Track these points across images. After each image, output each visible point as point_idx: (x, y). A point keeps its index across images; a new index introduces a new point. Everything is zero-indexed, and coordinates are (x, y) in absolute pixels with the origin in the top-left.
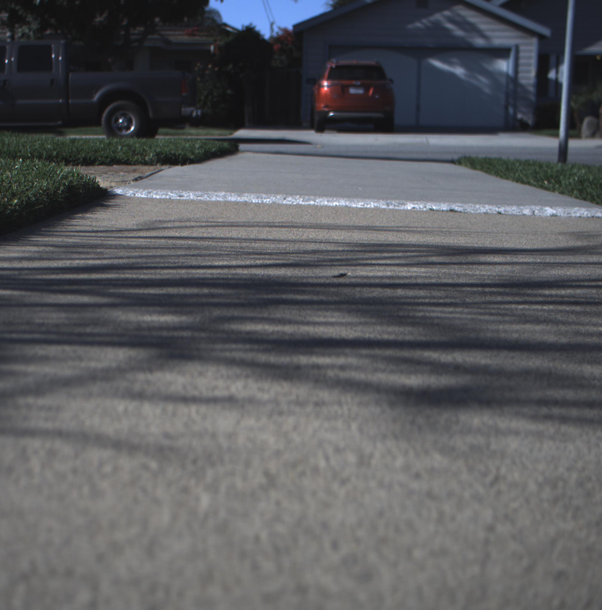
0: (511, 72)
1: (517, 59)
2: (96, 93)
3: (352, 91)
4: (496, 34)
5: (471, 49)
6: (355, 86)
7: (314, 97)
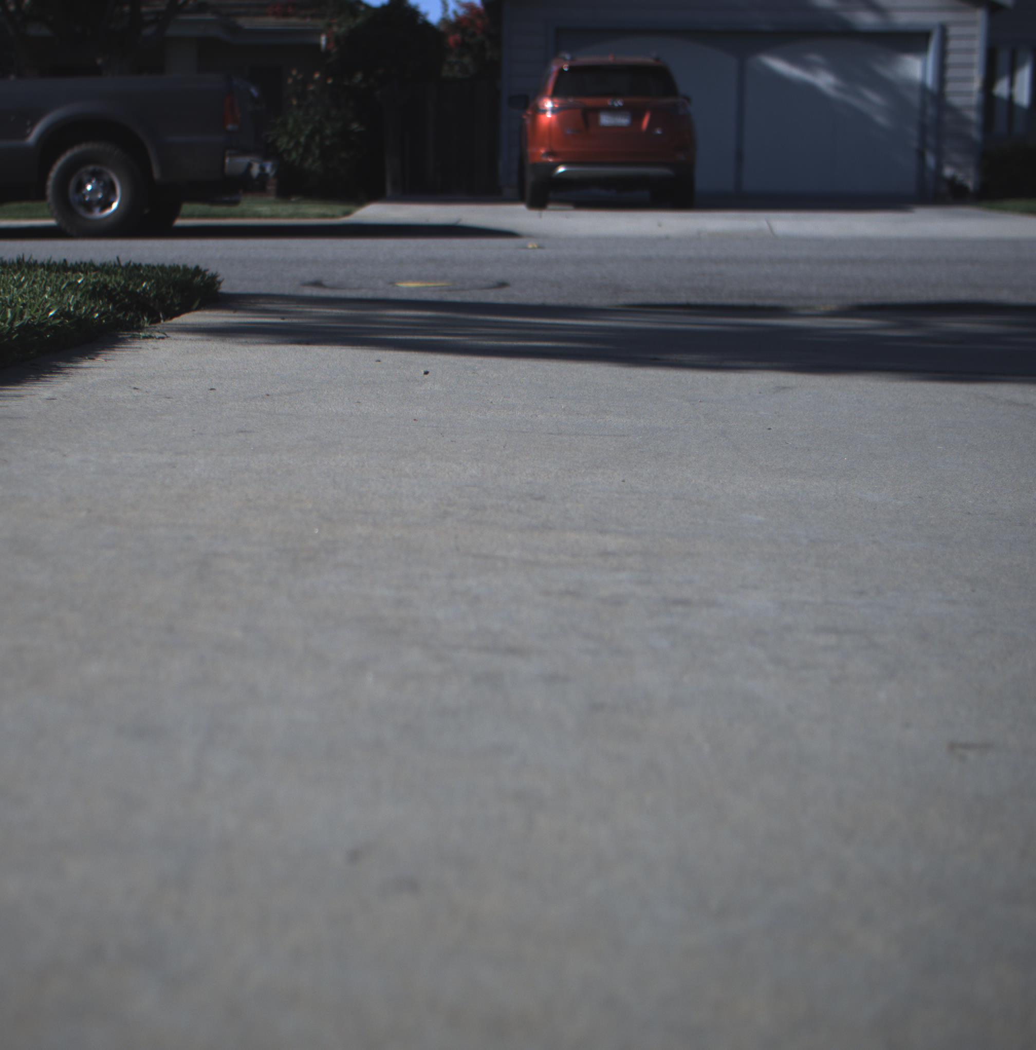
0: (930, 81)
1: (943, 54)
2: (33, 125)
3: (605, 120)
4: (900, 2)
5: (850, 33)
6: (612, 110)
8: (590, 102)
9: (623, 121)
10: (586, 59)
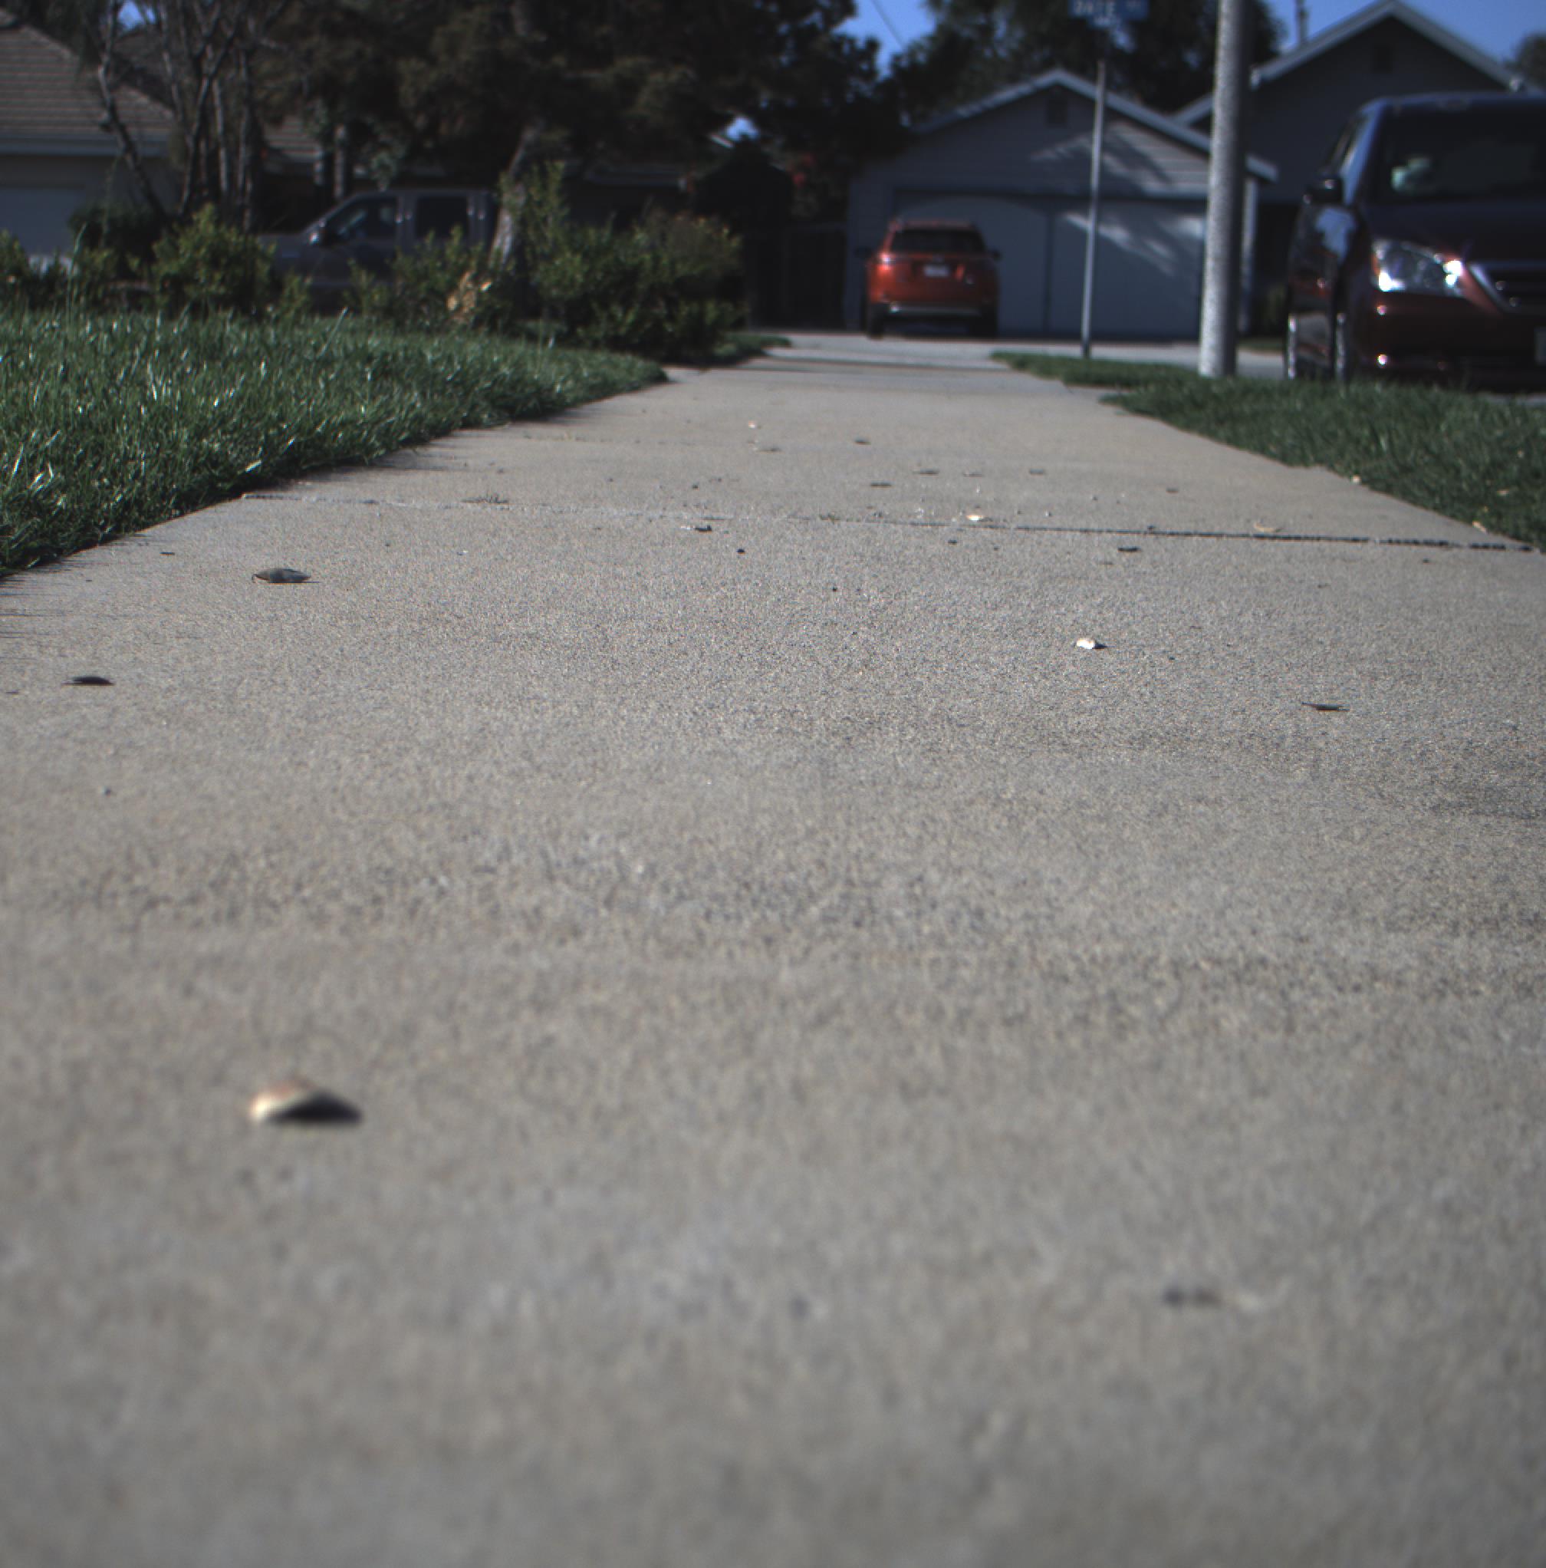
3: (930, 271)
5: (1141, 198)
6: (935, 264)
7: (866, 277)
8: (914, 257)
9: (943, 272)
10: (914, 222)
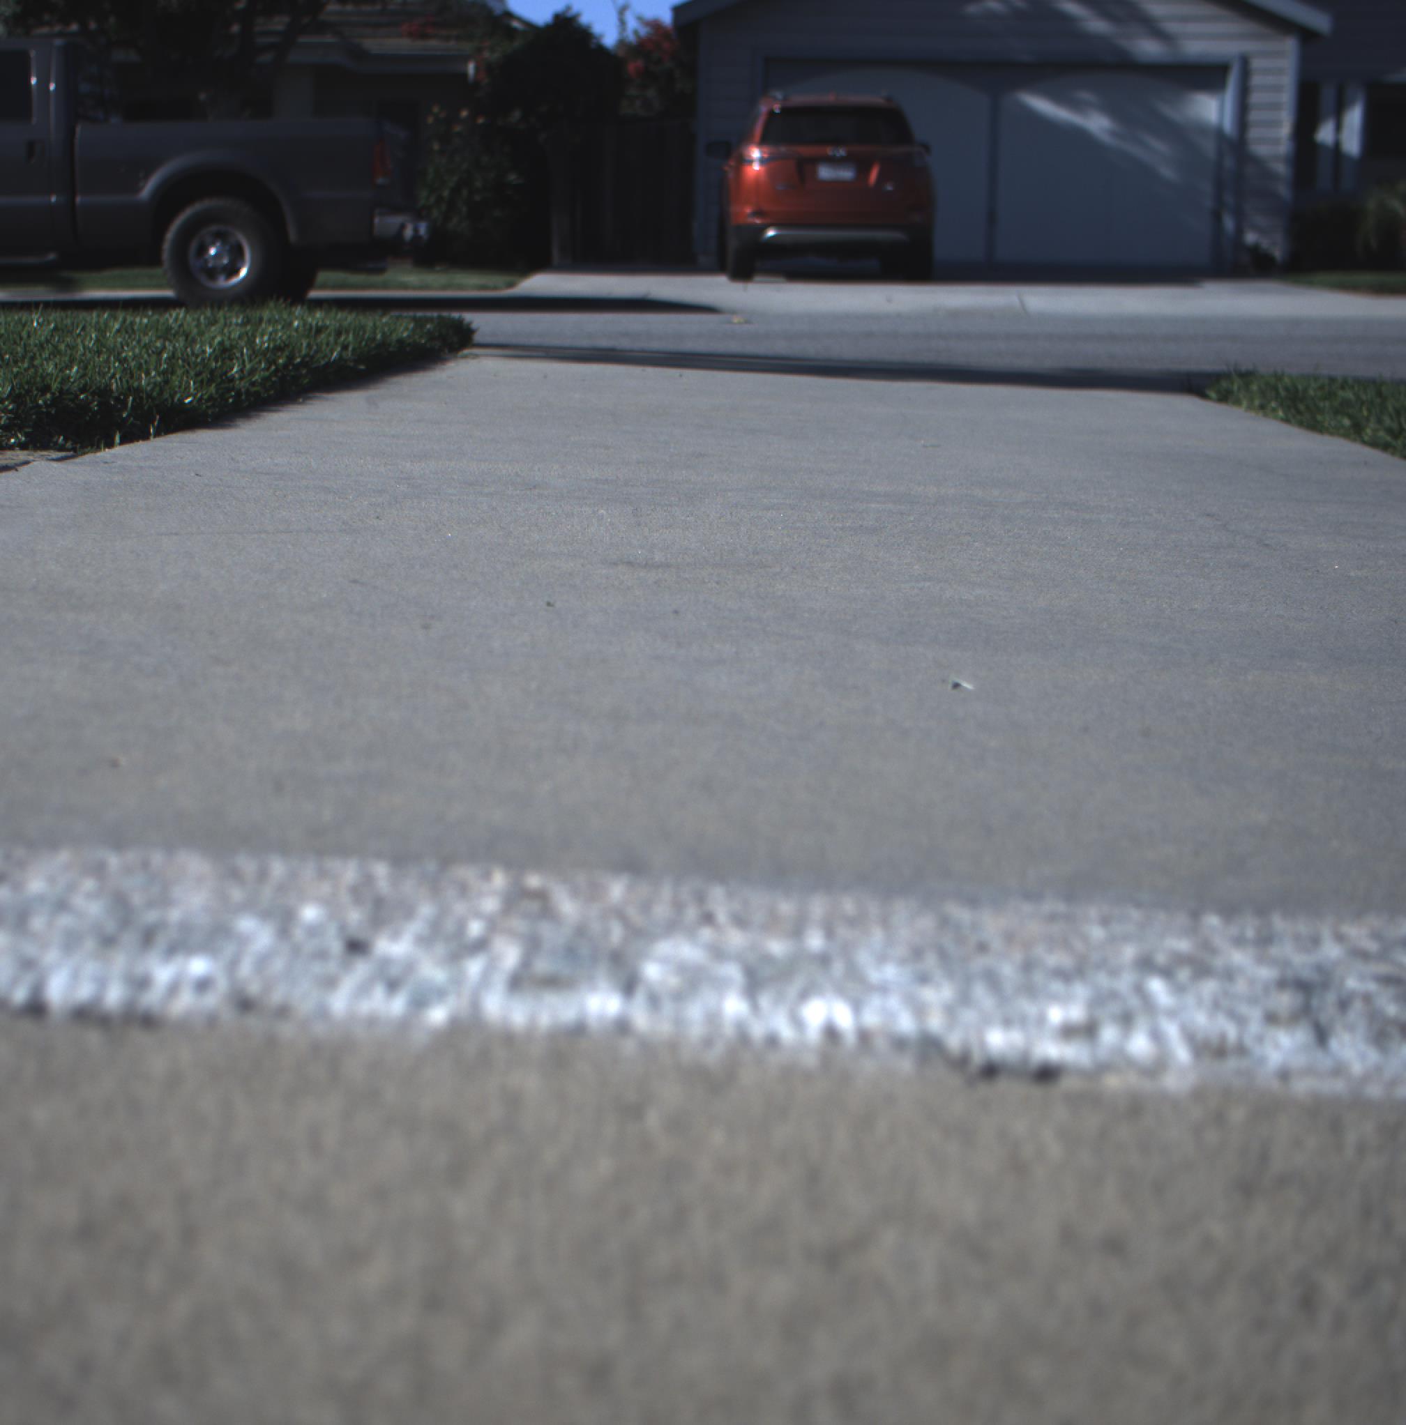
0: (1228, 125)
1: (1244, 92)
2: (147, 177)
3: (825, 173)
4: (1191, 28)
5: (1127, 65)
6: (832, 161)
8: (806, 151)
9: (846, 174)
10: (801, 98)
